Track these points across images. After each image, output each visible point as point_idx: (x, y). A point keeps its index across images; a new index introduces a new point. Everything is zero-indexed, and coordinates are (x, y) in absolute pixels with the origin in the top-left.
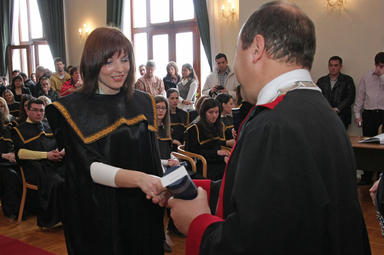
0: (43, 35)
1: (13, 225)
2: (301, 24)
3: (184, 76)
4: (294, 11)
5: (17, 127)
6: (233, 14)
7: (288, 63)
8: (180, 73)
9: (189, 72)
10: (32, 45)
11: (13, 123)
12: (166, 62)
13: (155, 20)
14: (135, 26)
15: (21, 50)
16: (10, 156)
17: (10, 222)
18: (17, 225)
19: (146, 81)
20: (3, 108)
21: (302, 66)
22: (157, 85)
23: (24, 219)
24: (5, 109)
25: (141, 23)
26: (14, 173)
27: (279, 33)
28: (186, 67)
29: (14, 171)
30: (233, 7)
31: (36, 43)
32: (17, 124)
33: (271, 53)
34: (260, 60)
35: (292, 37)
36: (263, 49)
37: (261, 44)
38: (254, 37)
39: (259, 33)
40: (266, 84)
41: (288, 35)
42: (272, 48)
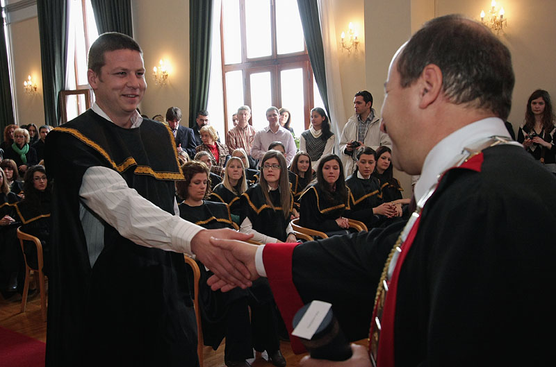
19: (238, 134)
27: (465, 64)
33: (451, 94)
34: (434, 103)
35: (485, 70)
36: (438, 87)
37: (437, 80)
38: (424, 68)
39: (432, 62)
40: (440, 140)
41: (480, 66)
42: (454, 86)
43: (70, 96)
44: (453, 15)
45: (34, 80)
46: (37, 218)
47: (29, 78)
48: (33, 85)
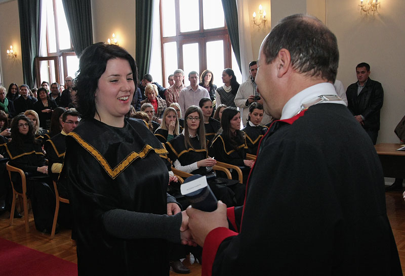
0: (72, 46)
1: (47, 240)
2: (325, 37)
4: (317, 24)
6: (265, 21)
7: (313, 77)
10: (60, 56)
11: (45, 136)
13: (184, 29)
15: (48, 62)
17: (42, 237)
18: (50, 239)
19: (175, 91)
21: (326, 80)
24: (37, 122)
25: (170, 31)
26: (47, 187)
27: (305, 47)
29: (47, 185)
30: (264, 14)
31: (64, 54)
32: (49, 137)
33: (297, 67)
34: (286, 74)
35: (317, 50)
36: (289, 63)
37: (287, 58)
38: (279, 51)
39: (283, 47)
40: (289, 99)
41: (314, 49)
42: (298, 62)
43: (43, 61)
44: (296, 15)
45: (15, 49)
46: (22, 155)
47: (11, 47)
48: (14, 53)
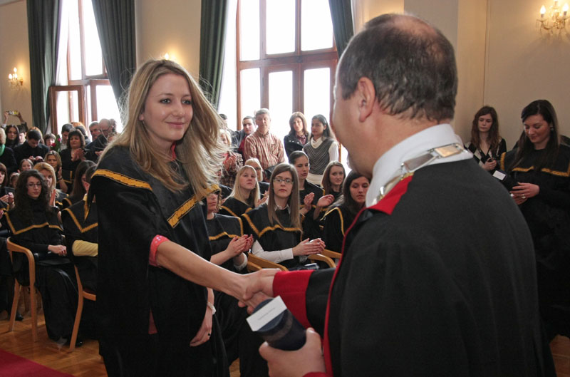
0: (104, 70)
1: (62, 353)
2: (429, 53)
3: (316, 134)
5: (70, 209)
7: (414, 120)
8: (309, 130)
9: (322, 128)
10: (86, 85)
12: (289, 113)
13: (273, 50)
14: (243, 58)
15: (69, 93)
16: (60, 249)
17: (58, 349)
18: (68, 353)
19: (259, 141)
20: (50, 180)
22: (275, 148)
23: (78, 345)
25: (251, 52)
26: (66, 277)
28: (318, 120)
29: (65, 274)
31: (93, 81)
32: (70, 203)
33: (386, 105)
34: (371, 116)
36: (372, 99)
42: (387, 97)
43: (61, 92)
45: (20, 73)
46: (29, 229)
47: (15, 70)
48: (19, 79)
